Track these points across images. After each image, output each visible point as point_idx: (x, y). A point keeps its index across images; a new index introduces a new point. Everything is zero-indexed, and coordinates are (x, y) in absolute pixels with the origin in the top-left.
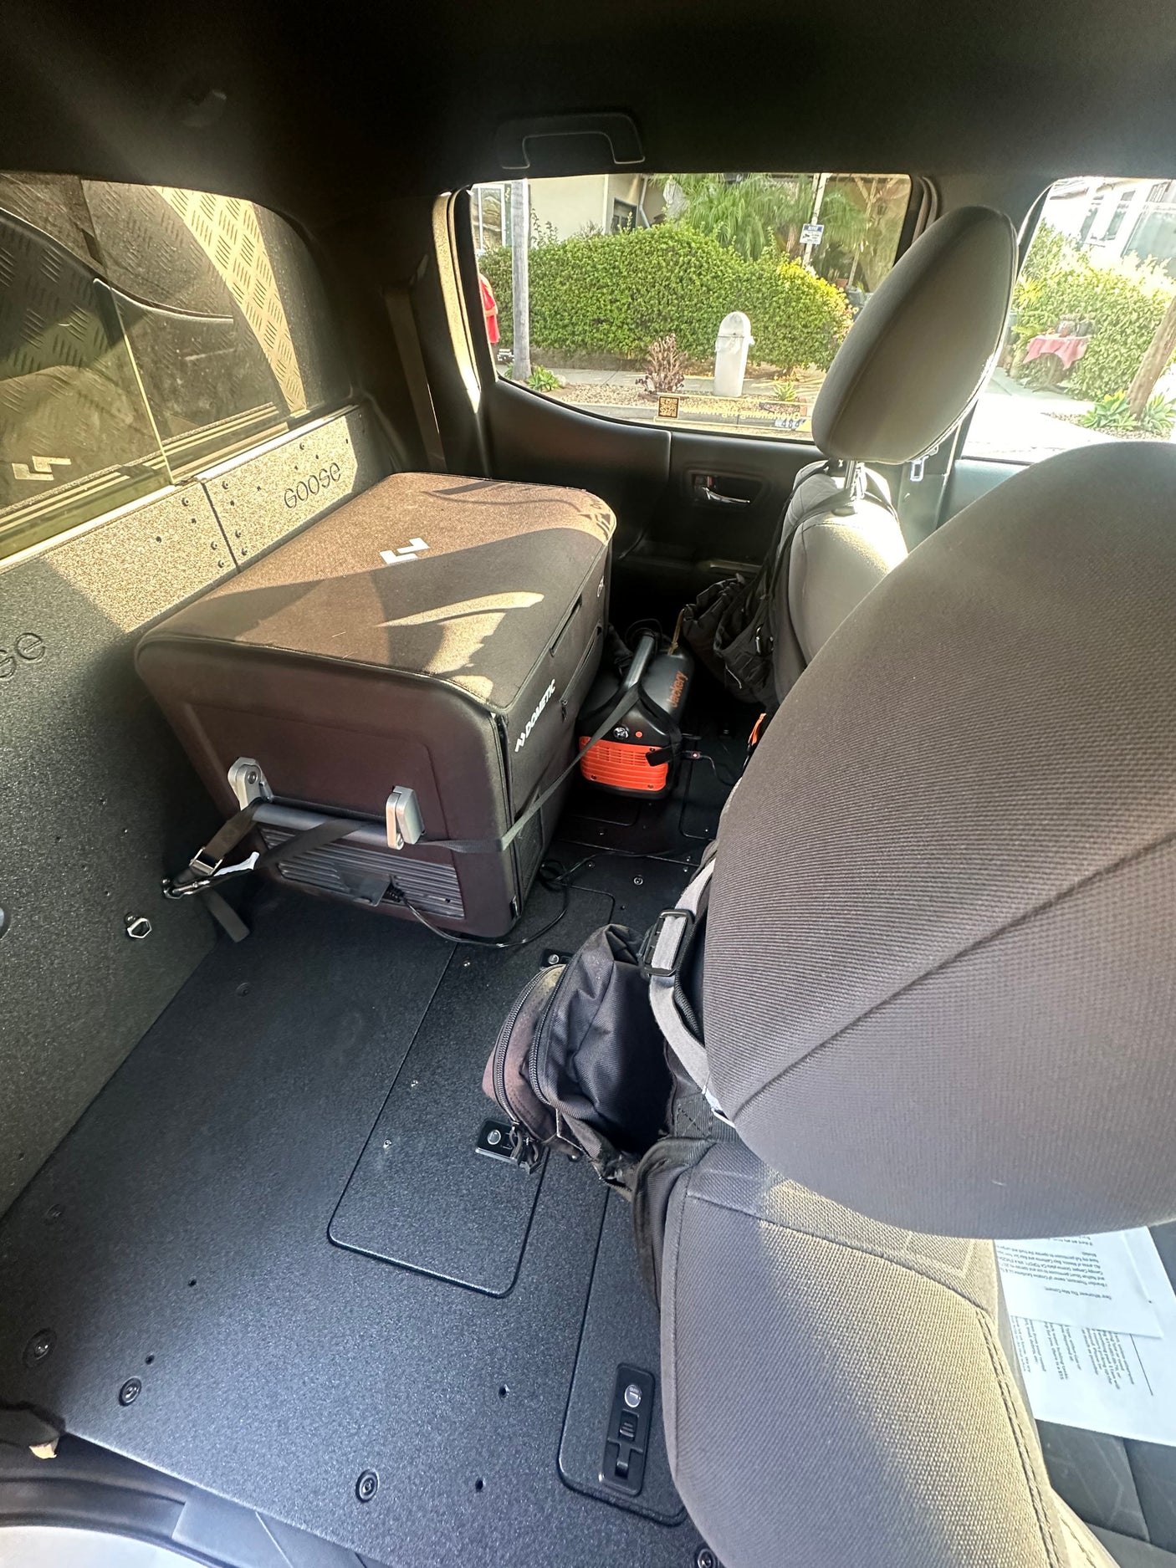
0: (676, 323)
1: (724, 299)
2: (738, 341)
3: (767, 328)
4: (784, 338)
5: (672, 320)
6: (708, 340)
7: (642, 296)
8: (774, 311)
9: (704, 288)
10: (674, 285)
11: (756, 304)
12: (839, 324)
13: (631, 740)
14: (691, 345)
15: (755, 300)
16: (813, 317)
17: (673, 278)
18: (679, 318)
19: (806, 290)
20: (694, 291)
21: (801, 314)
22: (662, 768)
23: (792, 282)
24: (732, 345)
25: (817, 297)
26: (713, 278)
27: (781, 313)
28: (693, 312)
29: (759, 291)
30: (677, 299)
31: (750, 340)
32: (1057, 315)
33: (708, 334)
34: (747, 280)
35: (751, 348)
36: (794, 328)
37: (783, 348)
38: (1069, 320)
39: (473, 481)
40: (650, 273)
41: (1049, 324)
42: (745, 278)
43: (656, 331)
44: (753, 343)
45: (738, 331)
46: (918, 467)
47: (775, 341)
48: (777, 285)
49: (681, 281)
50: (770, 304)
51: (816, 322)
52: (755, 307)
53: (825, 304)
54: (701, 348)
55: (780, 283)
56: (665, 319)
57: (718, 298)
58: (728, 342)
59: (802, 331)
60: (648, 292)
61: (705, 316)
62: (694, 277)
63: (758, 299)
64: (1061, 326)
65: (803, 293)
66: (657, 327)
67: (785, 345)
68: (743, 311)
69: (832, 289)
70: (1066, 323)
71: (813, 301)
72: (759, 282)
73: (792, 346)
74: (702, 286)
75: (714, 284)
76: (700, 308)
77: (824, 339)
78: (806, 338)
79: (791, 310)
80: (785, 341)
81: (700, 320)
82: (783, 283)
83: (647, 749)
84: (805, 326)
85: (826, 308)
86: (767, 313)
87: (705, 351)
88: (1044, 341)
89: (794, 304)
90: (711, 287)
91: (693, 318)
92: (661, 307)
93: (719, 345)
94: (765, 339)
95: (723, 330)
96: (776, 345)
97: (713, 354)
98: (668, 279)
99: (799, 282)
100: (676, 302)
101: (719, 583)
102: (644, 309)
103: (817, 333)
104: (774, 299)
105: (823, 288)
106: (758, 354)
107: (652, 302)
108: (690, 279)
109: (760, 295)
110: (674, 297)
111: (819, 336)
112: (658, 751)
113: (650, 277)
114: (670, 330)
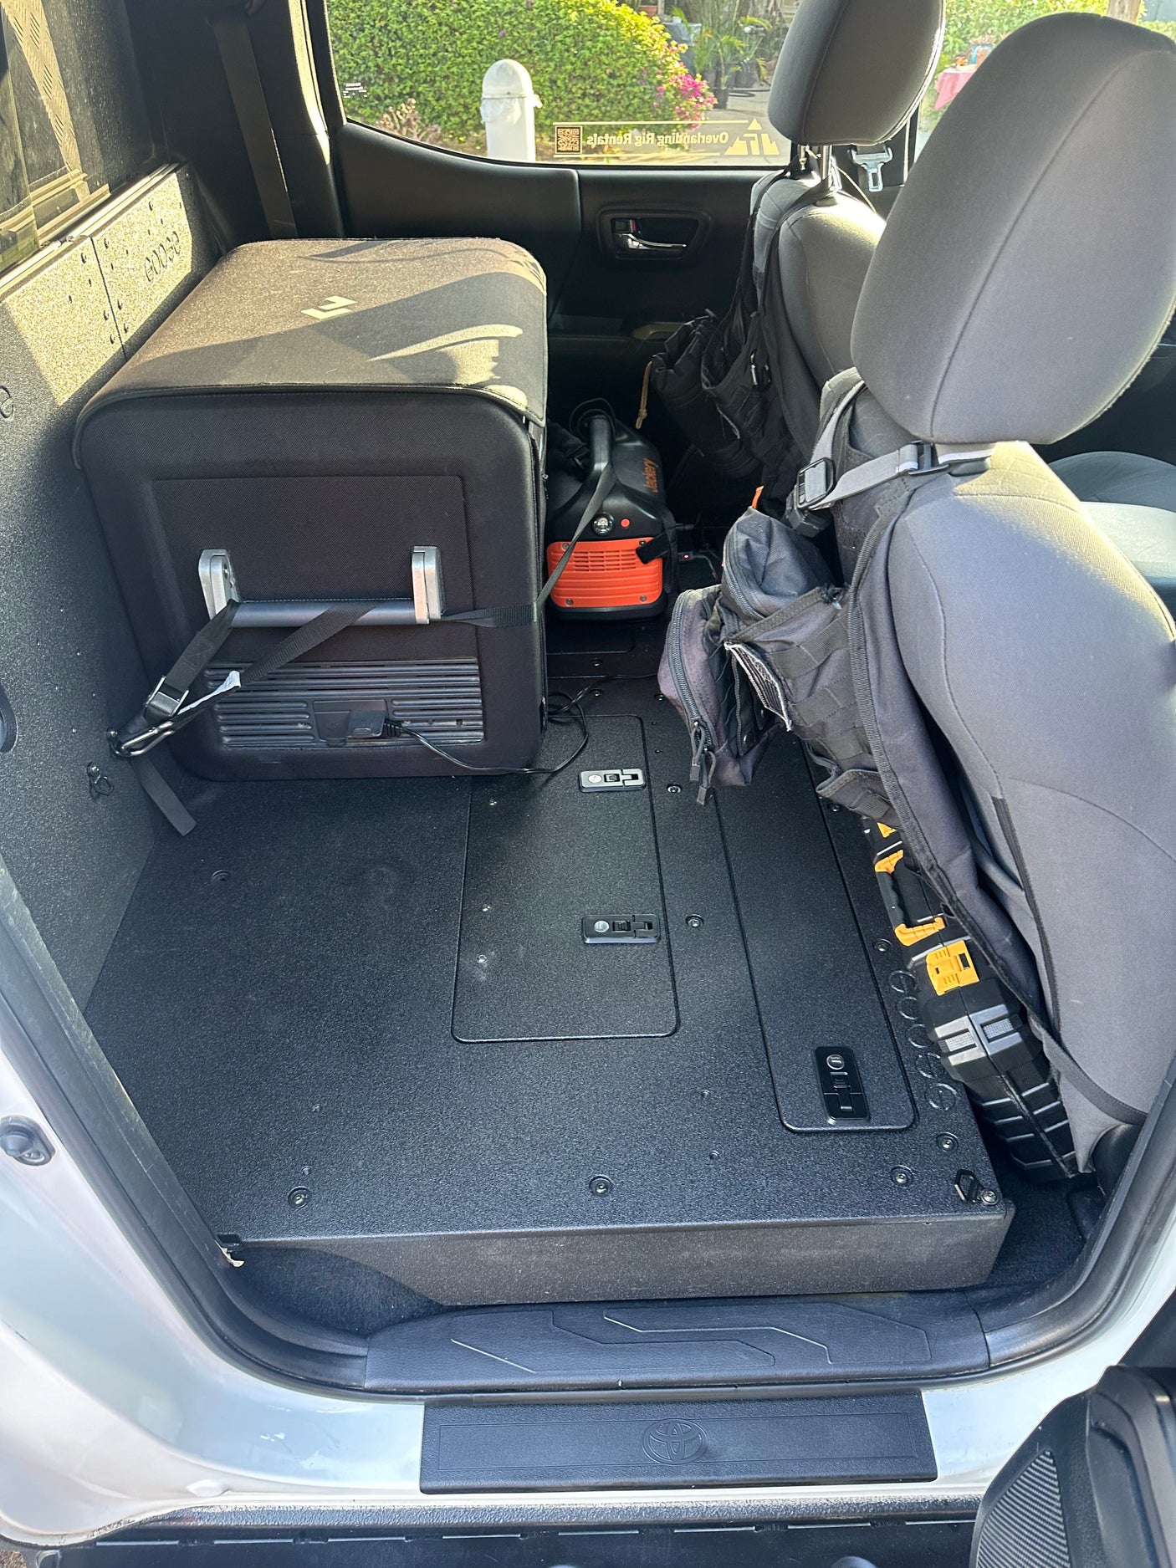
0: (409, 83)
1: (479, 43)
2: (516, 104)
3: (555, 82)
4: (584, 95)
5: (401, 80)
6: (466, 107)
7: (346, 45)
8: (562, 57)
9: (445, 29)
10: (395, 26)
11: (531, 47)
12: (663, 68)
13: (615, 534)
14: (439, 117)
15: (528, 41)
16: (622, 62)
17: (391, 16)
18: (411, 76)
19: (604, 22)
20: (429, 33)
21: (603, 58)
22: (655, 566)
23: (579, 12)
24: (508, 110)
25: (623, 31)
26: (456, 11)
27: (573, 59)
28: (434, 65)
29: (531, 27)
30: (402, 46)
31: (534, 101)
32: (965, 40)
33: (464, 97)
34: (510, 13)
35: (537, 111)
36: (596, 79)
37: (586, 111)
38: (983, 45)
39: (351, 243)
40: (352, 10)
41: (957, 52)
42: (506, 9)
43: (378, 98)
44: (540, 105)
45: (512, 88)
46: (874, 175)
47: (572, 101)
48: (559, 18)
49: (405, 19)
50: (554, 46)
51: (629, 69)
52: (530, 51)
53: (636, 40)
54: (457, 119)
55: (561, 14)
56: (391, 80)
57: (469, 41)
58: (502, 107)
59: (609, 83)
60: (355, 38)
61: (454, 69)
62: (426, 12)
63: (532, 39)
64: (974, 54)
65: (600, 27)
66: (379, 91)
67: (587, 106)
68: (512, 58)
69: (642, 18)
70: (979, 48)
71: (618, 37)
72: (530, 13)
73: (598, 108)
74: (440, 24)
75: (458, 20)
76: (444, 57)
77: (644, 93)
78: (616, 93)
79: (587, 54)
80: (587, 101)
81: (446, 77)
82: (566, 14)
83: (635, 543)
84: (612, 76)
85: (638, 47)
86: (551, 60)
87: (463, 123)
88: (956, 76)
89: (589, 44)
90: (456, 26)
91: (435, 73)
92: (380, 61)
93: (486, 111)
94: (555, 99)
95: (489, 88)
96: (573, 106)
97: (480, 127)
98: (384, 17)
99: (591, 10)
100: (403, 51)
101: (689, 323)
102: (352, 64)
103: (632, 85)
104: (558, 38)
105: (628, 18)
106: (548, 122)
107: (363, 54)
108: (420, 16)
109: (535, 34)
110: (399, 43)
111: (636, 89)
112: (651, 542)
113: (352, 15)
114: (401, 95)
